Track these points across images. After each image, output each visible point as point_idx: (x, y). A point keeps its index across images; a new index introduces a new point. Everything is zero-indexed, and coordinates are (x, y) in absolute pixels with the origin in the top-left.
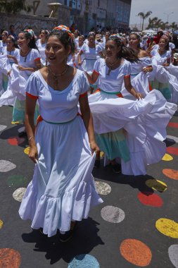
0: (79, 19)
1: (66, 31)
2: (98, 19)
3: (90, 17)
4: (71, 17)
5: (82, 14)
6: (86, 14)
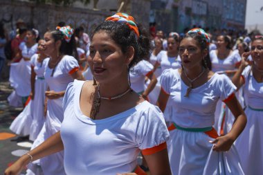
0: (164, 15)
1: (125, 22)
2: (195, 16)
3: (182, 12)
4: (151, 12)
5: (169, 8)
6: (175, 8)
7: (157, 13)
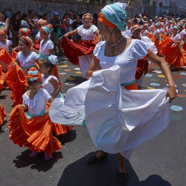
7: (146, 6)
